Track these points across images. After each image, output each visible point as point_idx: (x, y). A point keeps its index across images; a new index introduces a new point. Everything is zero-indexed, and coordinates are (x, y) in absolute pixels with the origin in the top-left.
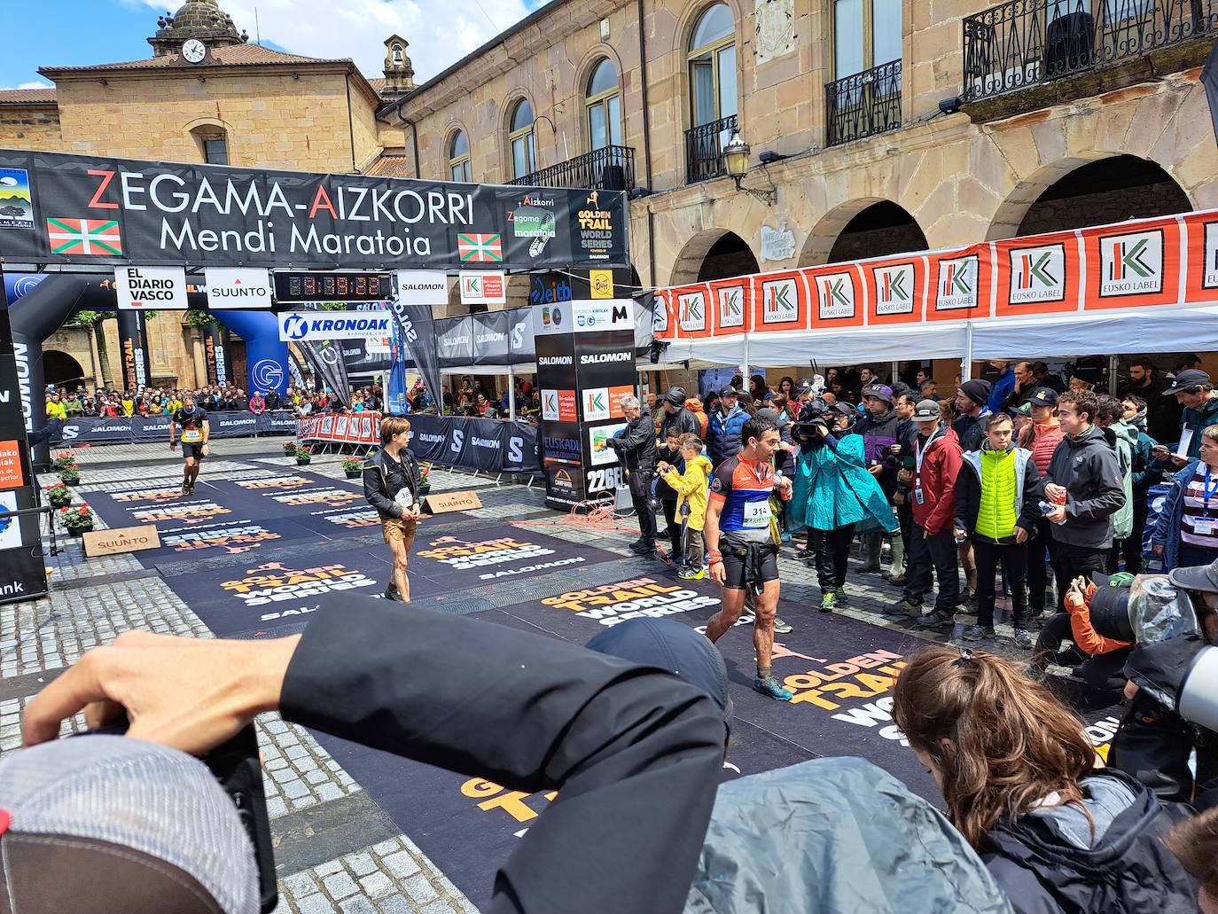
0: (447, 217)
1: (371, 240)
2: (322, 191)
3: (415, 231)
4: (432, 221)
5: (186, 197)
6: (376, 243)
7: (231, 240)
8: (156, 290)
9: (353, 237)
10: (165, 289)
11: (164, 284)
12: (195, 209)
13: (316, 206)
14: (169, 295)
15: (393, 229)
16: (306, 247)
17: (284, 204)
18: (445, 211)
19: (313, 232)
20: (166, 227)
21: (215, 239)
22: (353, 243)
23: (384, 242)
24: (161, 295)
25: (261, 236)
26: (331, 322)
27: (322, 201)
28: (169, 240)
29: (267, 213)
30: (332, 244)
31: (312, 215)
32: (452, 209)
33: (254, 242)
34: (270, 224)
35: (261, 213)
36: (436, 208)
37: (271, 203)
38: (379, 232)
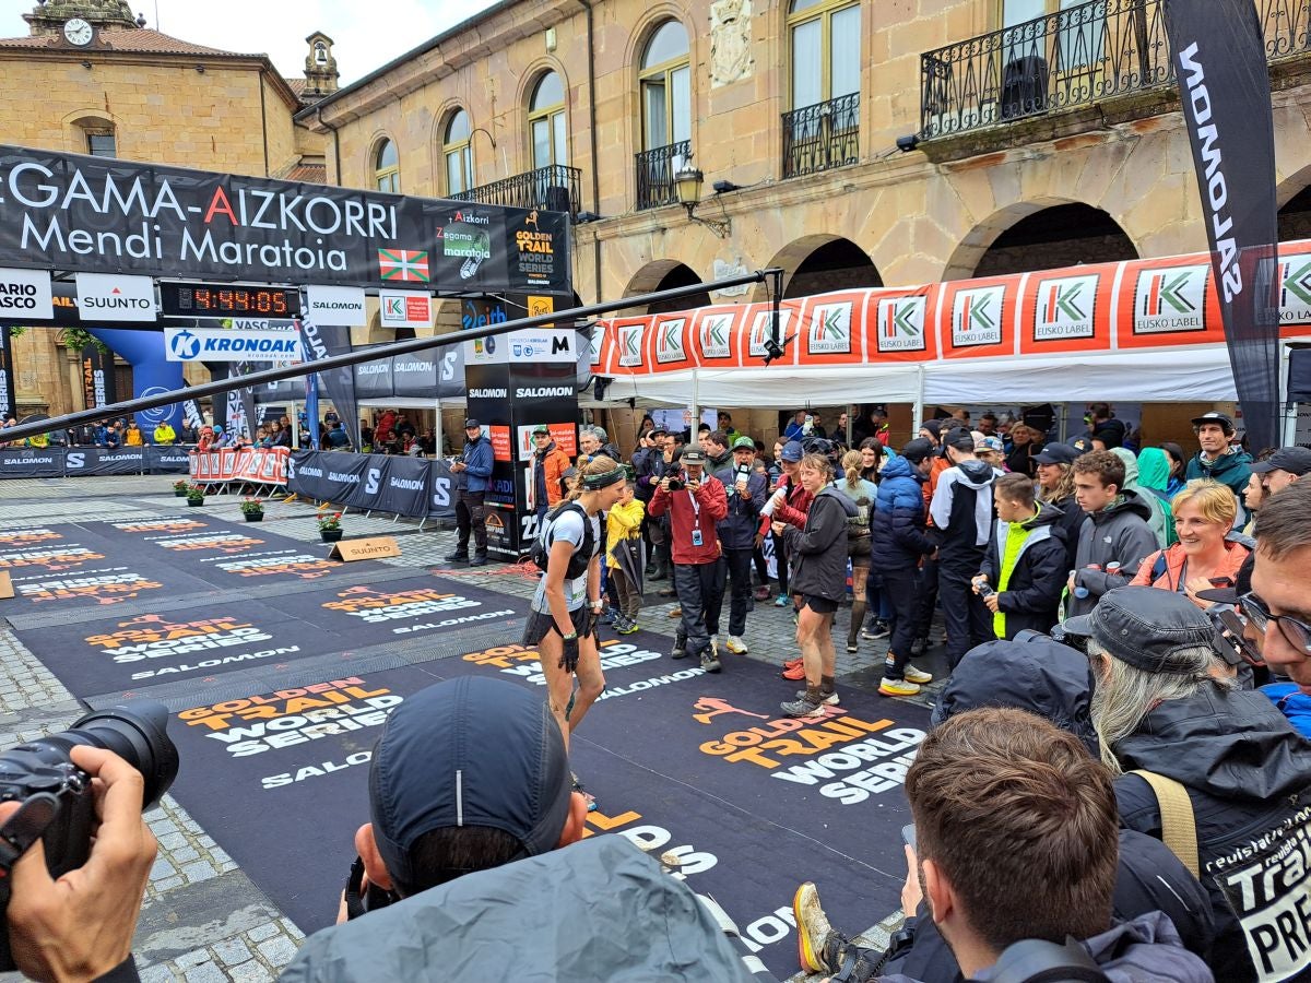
0: (366, 229)
1: (277, 250)
2: (220, 192)
3: (329, 244)
4: (349, 232)
5: (54, 191)
6: (283, 254)
7: (109, 243)
8: (14, 296)
9: (256, 246)
10: (25, 296)
11: (24, 289)
12: (65, 206)
13: (213, 209)
14: (30, 303)
15: (302, 239)
16: (199, 255)
17: (175, 205)
18: (364, 223)
19: (208, 238)
20: (28, 224)
21: (89, 240)
22: (255, 253)
23: (292, 254)
24: (20, 303)
25: (146, 241)
26: (229, 341)
27: (220, 204)
28: (32, 239)
29: (154, 214)
30: (231, 253)
31: (208, 219)
32: (372, 221)
33: (138, 246)
34: (157, 228)
35: (146, 214)
36: (354, 219)
37: (159, 203)
38: (287, 242)
